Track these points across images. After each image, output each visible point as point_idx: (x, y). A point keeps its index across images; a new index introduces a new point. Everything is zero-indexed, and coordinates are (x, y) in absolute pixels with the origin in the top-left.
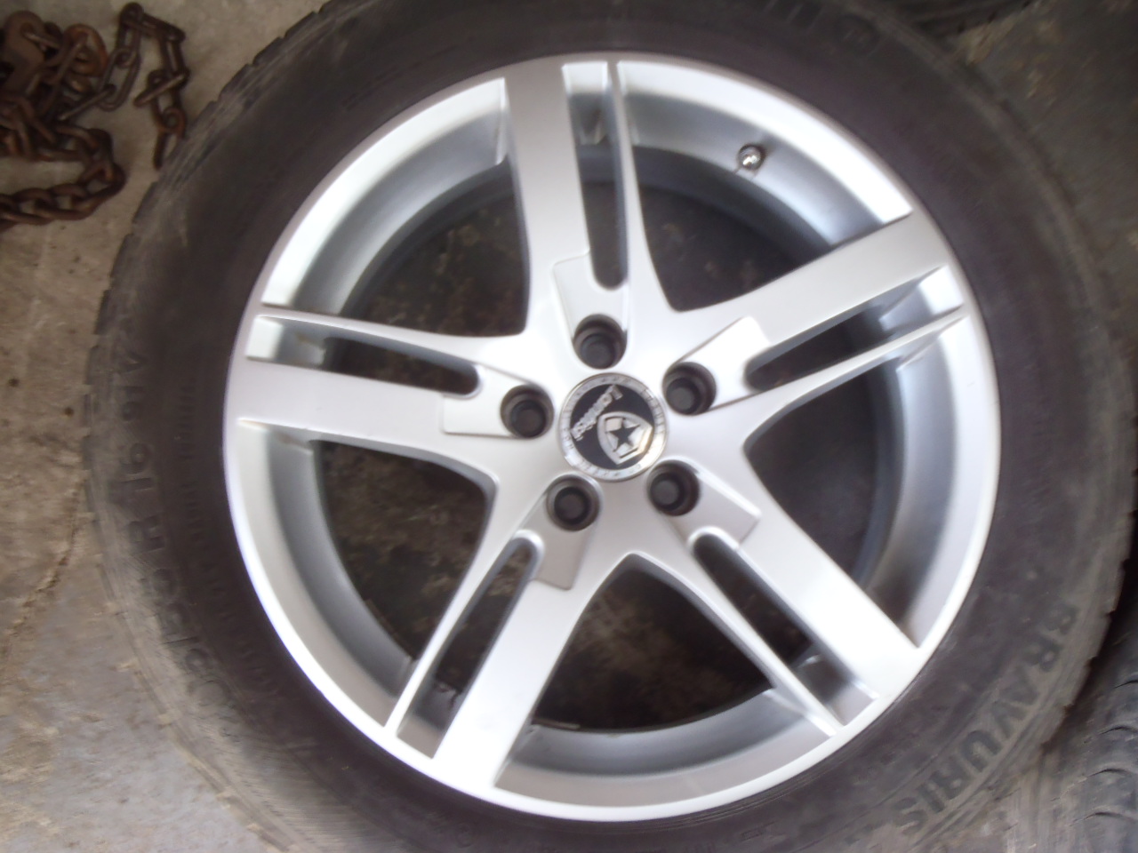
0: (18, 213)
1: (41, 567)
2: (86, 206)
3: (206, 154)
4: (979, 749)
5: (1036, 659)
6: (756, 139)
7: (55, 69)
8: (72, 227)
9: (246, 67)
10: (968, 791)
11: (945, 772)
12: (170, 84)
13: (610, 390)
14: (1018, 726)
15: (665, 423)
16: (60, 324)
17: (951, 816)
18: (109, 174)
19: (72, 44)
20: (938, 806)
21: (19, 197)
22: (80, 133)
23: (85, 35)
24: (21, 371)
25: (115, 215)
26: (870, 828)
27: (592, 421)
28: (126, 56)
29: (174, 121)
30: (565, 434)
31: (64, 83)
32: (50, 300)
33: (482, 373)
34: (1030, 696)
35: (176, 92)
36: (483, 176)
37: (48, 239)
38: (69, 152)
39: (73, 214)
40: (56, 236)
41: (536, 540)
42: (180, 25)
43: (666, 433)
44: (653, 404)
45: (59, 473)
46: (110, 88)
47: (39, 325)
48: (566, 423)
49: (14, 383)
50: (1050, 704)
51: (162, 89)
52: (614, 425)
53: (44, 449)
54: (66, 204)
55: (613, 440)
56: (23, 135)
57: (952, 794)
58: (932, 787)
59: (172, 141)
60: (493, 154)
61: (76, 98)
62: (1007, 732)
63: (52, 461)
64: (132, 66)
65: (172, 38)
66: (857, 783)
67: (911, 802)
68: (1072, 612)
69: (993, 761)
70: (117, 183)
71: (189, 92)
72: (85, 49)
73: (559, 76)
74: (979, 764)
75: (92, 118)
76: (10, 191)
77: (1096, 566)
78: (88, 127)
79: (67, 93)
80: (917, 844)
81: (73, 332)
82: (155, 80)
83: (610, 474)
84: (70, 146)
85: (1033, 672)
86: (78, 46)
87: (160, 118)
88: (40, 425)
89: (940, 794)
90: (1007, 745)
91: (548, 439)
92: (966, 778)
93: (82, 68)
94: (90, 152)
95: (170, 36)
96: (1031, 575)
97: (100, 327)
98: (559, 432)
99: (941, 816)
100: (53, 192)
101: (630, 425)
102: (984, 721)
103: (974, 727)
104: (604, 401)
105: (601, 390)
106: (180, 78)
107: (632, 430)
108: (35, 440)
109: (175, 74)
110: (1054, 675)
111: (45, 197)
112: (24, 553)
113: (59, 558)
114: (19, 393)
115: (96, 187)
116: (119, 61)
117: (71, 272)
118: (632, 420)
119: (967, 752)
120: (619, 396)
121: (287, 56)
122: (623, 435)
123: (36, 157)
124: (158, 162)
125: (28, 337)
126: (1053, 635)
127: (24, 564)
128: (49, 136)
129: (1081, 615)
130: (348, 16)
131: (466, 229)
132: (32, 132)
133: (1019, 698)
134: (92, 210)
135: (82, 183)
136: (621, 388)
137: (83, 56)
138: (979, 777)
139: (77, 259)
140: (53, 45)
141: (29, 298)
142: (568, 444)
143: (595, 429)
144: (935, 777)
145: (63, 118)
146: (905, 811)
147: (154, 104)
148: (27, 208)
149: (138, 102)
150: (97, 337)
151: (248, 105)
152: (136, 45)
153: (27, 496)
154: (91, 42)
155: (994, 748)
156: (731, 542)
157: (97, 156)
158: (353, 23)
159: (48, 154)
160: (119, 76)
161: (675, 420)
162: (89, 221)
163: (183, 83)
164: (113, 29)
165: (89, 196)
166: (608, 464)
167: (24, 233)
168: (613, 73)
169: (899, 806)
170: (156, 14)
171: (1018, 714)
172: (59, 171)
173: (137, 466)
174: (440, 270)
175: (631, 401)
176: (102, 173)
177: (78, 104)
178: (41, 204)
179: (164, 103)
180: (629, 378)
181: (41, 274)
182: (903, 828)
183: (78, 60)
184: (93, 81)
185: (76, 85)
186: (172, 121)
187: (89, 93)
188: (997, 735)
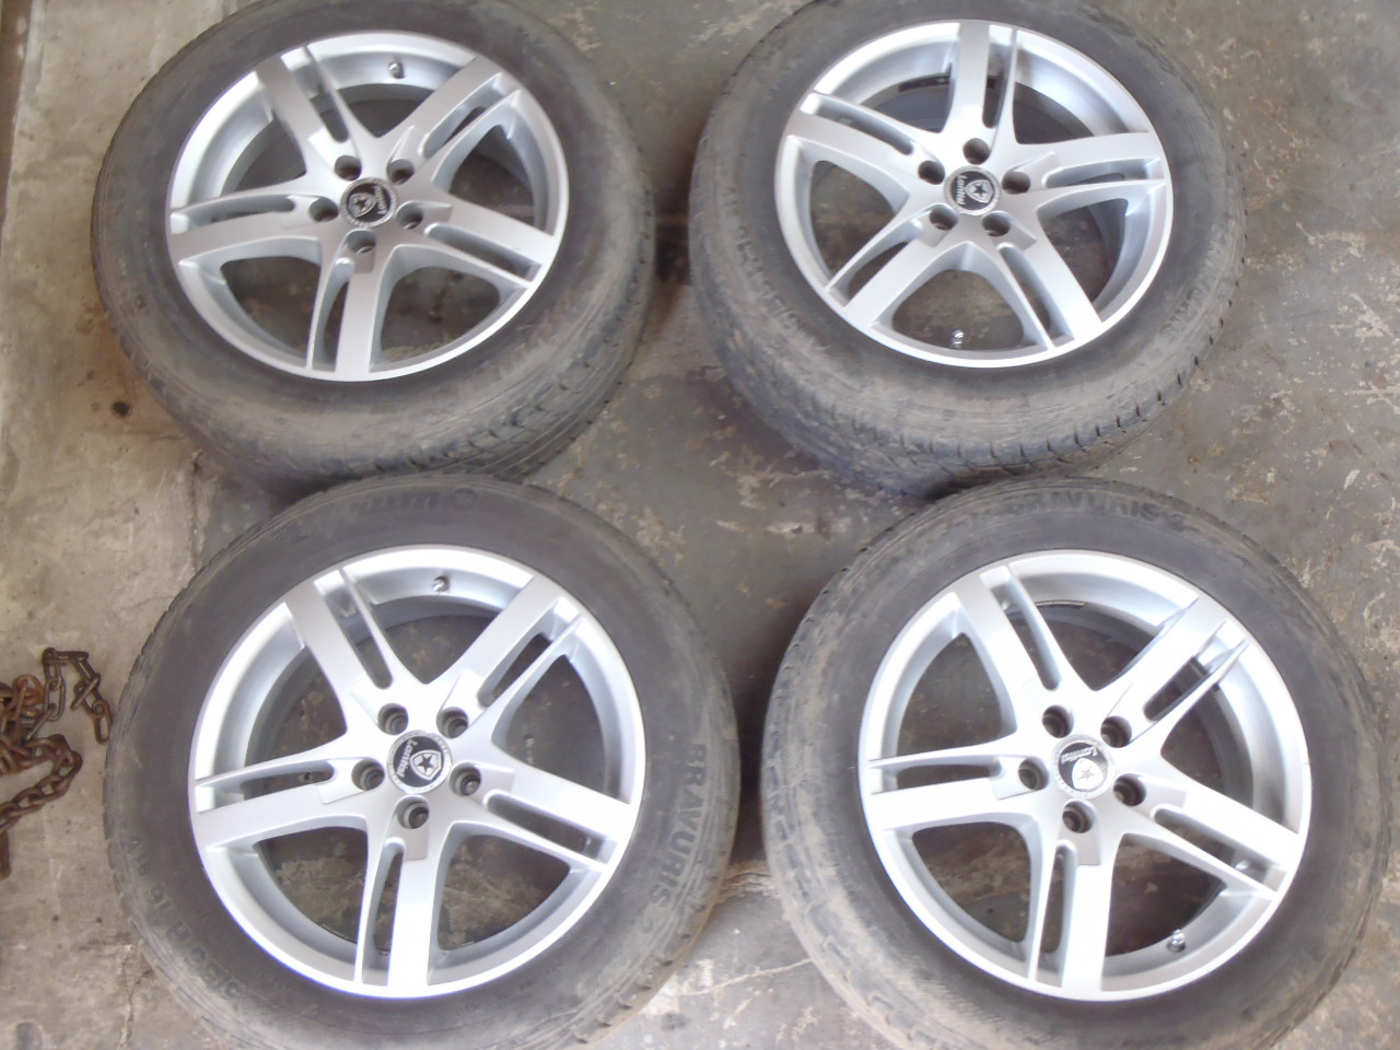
0: (19, 809)
1: (117, 1029)
2: (63, 784)
3: (134, 713)
4: (682, 842)
5: (693, 781)
6: (439, 575)
7: (14, 710)
8: (58, 803)
9: (139, 657)
10: (688, 868)
11: (668, 862)
12: (91, 687)
13: (410, 742)
14: (699, 821)
15: (447, 748)
16: (73, 868)
17: (684, 886)
18: (71, 759)
19: (19, 690)
20: (674, 883)
21: (17, 799)
22: (44, 742)
23: (26, 680)
24: (58, 909)
25: (85, 784)
26: (640, 911)
27: (406, 763)
28: (54, 683)
29: (101, 710)
30: (394, 777)
31: (23, 716)
32: (61, 856)
33: (332, 763)
34: (699, 802)
35: (95, 691)
36: (297, 659)
37: (45, 818)
38: (39, 757)
39: (57, 794)
40: (49, 814)
41: (398, 841)
42: (83, 649)
43: (450, 752)
44: (436, 739)
45: (107, 962)
46: (52, 706)
47: (59, 876)
48: (392, 771)
49: (56, 919)
50: (714, 801)
51: (87, 692)
52: (419, 760)
53: (92, 952)
54: (48, 790)
55: (422, 768)
56: (9, 758)
57: (678, 873)
58: (665, 873)
59: (104, 722)
60: (297, 644)
61: (32, 722)
62: (694, 827)
63: (100, 957)
64: (61, 687)
65: (81, 659)
66: (625, 891)
67: (657, 886)
68: (703, 748)
69: (694, 846)
70: (77, 764)
71: (103, 689)
72: (29, 690)
73: (314, 589)
74: (686, 850)
75: (46, 731)
76: (10, 799)
77: (706, 717)
78: (46, 736)
79: (24, 722)
80: (673, 909)
81: (82, 869)
82: (80, 690)
83: (428, 788)
84: (38, 753)
85: (694, 788)
86: (24, 689)
87: (91, 711)
88: (83, 938)
89: (672, 876)
90: (698, 834)
91: (386, 782)
92: (682, 862)
93: (30, 702)
94: (53, 751)
95: (78, 658)
96: (672, 738)
97: (108, 833)
98: (390, 777)
99: (678, 889)
100: (38, 786)
101: (427, 756)
102: (678, 826)
103: (674, 831)
104: (408, 749)
105: (404, 744)
106: (96, 681)
107: (430, 758)
108: (83, 948)
109: (92, 680)
110: (708, 784)
111: (34, 792)
112: (103, 1024)
113: (127, 1017)
114: (62, 924)
115: (64, 771)
116: (52, 688)
117: (68, 832)
118: (427, 753)
119: (676, 846)
120: (415, 744)
121: (160, 641)
122: (426, 763)
123: (20, 769)
124: (100, 739)
125: (54, 885)
126: (696, 764)
127: (105, 1032)
128: (24, 753)
129: (709, 747)
130: (186, 605)
131: (311, 696)
132: (13, 753)
133: (691, 805)
134: (68, 786)
135: (55, 772)
136: (415, 739)
137: (28, 694)
138: (690, 858)
139: (69, 823)
140: (7, 695)
141: (46, 861)
142: (398, 781)
143: (409, 767)
144: (665, 868)
145: (29, 737)
146: (656, 893)
147: (84, 703)
148: (24, 803)
149: (73, 707)
150: (109, 841)
151: (147, 677)
152: (58, 673)
153: (91, 986)
154: (31, 684)
155: (691, 838)
156: (504, 793)
157: (58, 753)
158: (190, 607)
159: (26, 764)
160: (54, 697)
161: (451, 743)
162: (67, 795)
163: (98, 683)
164: (41, 669)
165: (63, 778)
166: (425, 783)
167: (27, 822)
168: (343, 574)
169: (652, 892)
170: (64, 649)
171: (697, 814)
172: (36, 772)
173: (158, 898)
174: (306, 727)
175: (423, 743)
176: (66, 761)
177: (35, 724)
178: (33, 797)
179: (90, 701)
180: (418, 732)
181: (49, 842)
182: (660, 902)
183: (26, 698)
184: (39, 707)
185: (29, 714)
186: (99, 710)
187: (39, 717)
188: (689, 830)
